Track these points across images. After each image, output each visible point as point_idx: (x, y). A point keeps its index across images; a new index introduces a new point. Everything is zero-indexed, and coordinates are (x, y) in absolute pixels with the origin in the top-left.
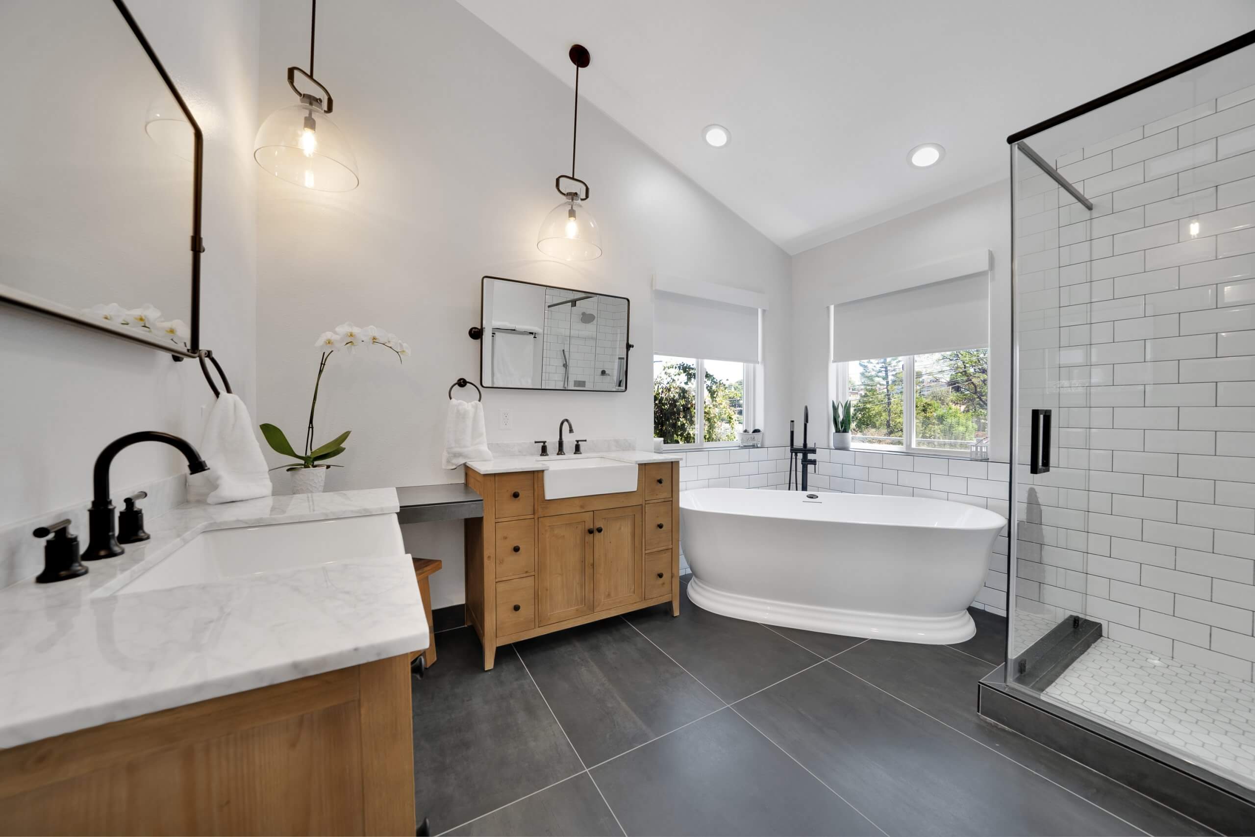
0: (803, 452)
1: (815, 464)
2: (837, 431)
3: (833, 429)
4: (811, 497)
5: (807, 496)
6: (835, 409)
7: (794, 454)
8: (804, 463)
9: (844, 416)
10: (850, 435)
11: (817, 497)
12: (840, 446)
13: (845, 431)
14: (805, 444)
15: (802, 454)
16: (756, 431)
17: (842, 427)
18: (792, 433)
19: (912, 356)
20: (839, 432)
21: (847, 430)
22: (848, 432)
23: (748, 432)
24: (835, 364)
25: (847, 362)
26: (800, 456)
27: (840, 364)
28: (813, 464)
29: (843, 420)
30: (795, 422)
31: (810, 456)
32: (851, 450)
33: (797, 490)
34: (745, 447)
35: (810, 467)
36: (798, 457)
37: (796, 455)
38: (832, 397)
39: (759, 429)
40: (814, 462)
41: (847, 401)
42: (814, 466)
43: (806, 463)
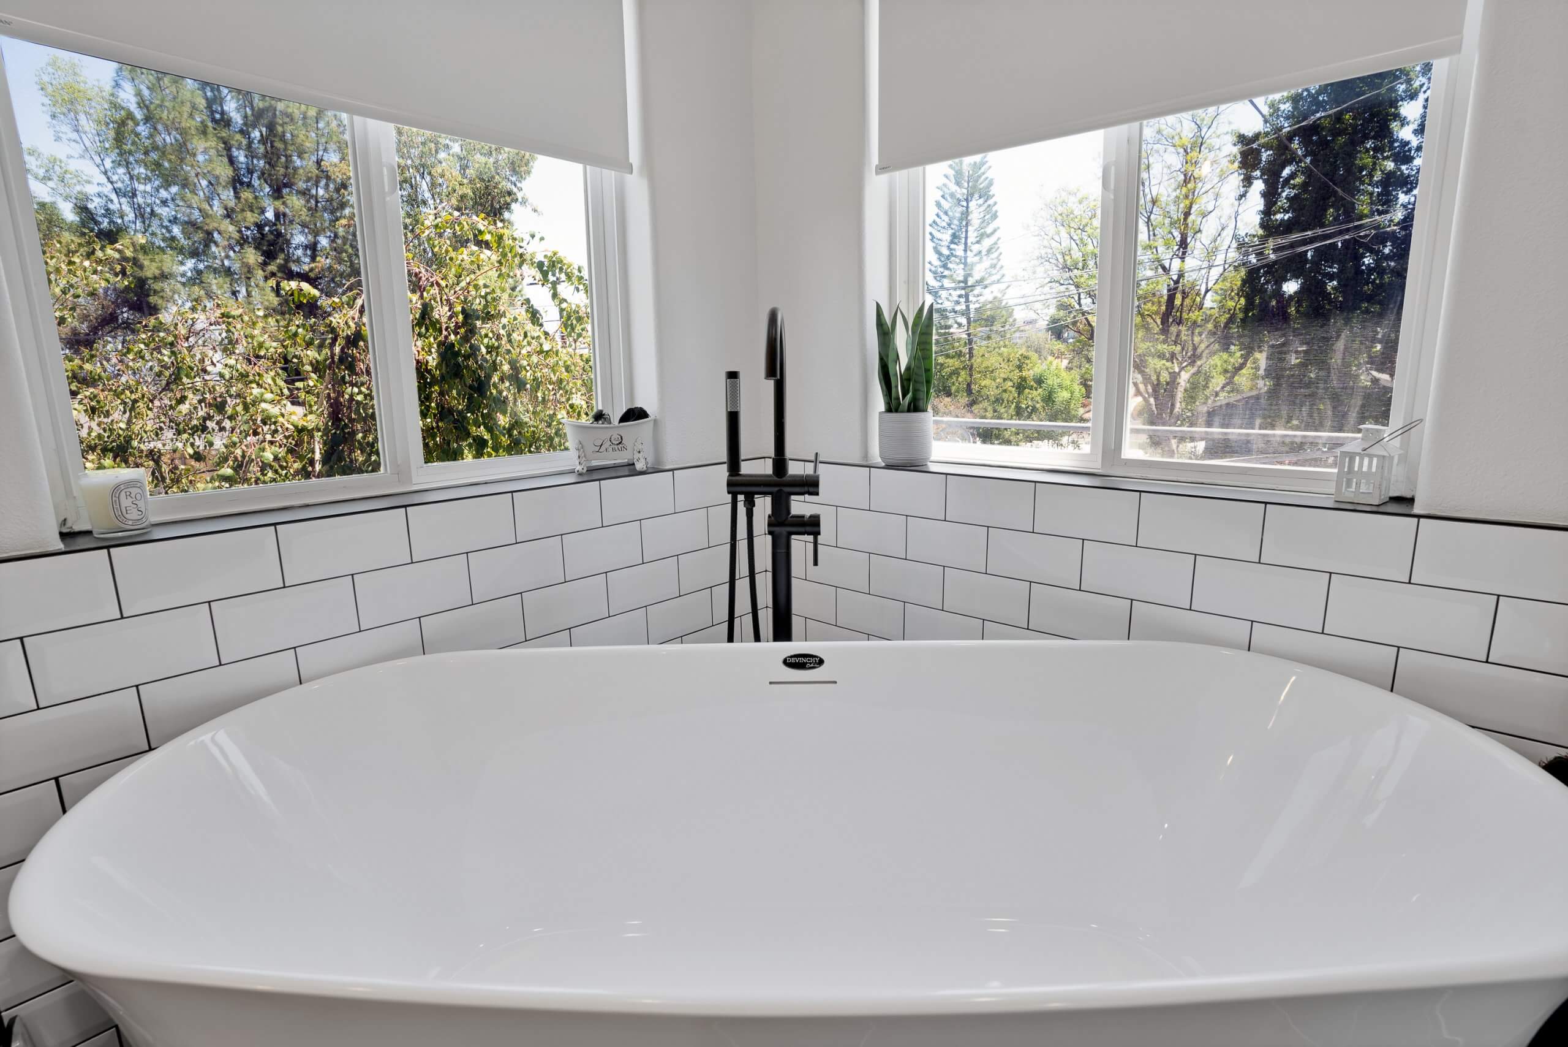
0: (775, 489)
1: (816, 534)
2: (892, 407)
3: (879, 403)
4: (798, 662)
5: (785, 662)
6: (885, 333)
7: (741, 497)
8: (777, 529)
9: (913, 358)
10: (928, 419)
11: (821, 662)
12: (899, 456)
13: (915, 407)
14: (780, 463)
15: (768, 500)
16: (635, 414)
17: (904, 396)
18: (733, 419)
19: (1136, 124)
20: (897, 411)
21: (921, 404)
22: (925, 410)
23: (610, 423)
24: (884, 178)
25: (921, 168)
26: (764, 506)
27: (900, 176)
28: (809, 534)
29: (908, 368)
30: (741, 376)
31: (800, 506)
32: (933, 467)
33: (757, 638)
34: (593, 474)
35: (800, 545)
36: (756, 510)
37: (750, 505)
38: (876, 291)
39: (645, 408)
40: (811, 526)
41: (921, 309)
42: (811, 538)
43: (784, 530)
